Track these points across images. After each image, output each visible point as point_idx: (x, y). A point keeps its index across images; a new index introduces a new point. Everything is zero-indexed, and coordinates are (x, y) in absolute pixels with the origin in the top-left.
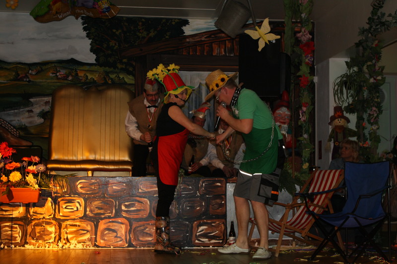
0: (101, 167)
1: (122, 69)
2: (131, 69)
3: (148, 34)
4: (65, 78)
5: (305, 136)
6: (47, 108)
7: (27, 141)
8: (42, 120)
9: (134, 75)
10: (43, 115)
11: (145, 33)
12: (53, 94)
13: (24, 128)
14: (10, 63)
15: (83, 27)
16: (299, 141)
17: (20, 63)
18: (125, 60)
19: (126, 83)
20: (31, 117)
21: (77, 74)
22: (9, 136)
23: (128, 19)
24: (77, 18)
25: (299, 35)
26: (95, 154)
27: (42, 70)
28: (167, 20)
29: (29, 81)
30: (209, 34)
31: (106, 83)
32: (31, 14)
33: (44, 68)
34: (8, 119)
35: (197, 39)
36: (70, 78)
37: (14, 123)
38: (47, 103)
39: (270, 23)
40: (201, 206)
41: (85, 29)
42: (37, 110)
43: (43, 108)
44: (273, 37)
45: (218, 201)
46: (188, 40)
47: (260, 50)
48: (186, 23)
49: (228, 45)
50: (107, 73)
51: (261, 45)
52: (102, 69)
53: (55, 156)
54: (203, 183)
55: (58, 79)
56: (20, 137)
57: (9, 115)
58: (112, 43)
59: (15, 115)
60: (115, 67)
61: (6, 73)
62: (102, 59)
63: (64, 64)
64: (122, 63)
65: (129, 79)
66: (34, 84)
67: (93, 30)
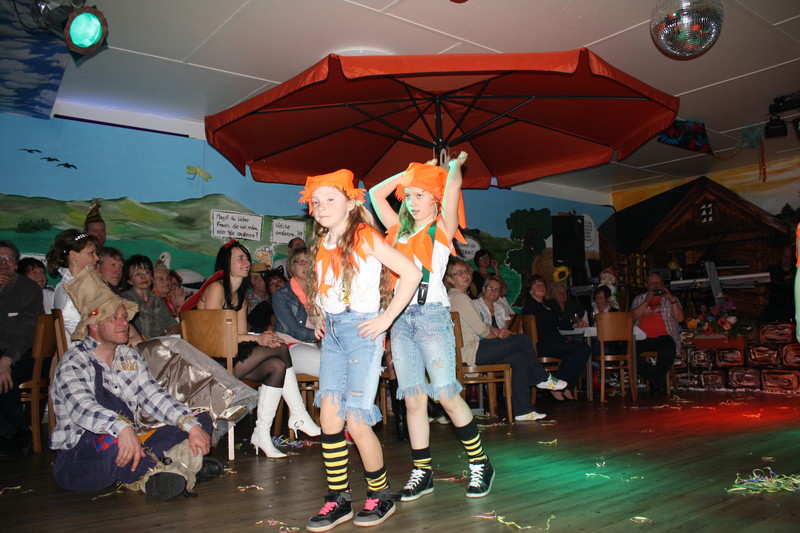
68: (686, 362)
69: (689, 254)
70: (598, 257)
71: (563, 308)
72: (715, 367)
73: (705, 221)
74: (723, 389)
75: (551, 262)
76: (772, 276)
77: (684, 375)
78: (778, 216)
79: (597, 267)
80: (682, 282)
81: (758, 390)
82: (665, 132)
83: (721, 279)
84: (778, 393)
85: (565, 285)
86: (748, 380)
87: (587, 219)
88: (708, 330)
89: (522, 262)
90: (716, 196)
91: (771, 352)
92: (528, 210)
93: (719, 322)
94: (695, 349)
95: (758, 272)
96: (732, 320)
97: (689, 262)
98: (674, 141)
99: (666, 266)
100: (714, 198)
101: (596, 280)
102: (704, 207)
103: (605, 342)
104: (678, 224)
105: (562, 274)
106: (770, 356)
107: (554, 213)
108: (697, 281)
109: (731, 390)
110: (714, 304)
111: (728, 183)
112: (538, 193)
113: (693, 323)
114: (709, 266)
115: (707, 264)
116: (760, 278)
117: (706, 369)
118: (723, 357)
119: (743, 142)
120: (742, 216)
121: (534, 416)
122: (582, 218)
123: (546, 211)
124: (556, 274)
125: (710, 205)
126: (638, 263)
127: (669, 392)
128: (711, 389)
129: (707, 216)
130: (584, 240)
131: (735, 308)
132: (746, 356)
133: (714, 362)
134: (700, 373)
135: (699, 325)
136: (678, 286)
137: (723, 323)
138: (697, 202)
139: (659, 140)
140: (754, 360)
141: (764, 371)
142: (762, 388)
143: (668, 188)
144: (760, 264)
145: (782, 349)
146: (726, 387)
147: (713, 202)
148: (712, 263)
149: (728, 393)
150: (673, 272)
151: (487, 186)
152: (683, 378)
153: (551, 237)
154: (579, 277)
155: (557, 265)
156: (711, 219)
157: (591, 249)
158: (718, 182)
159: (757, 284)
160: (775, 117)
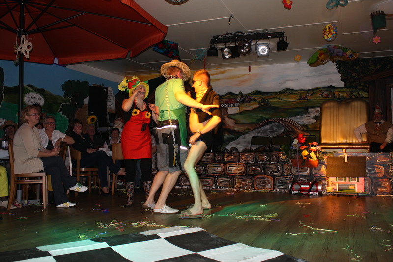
0: (351, 146)
1: (360, 89)
2: (366, 89)
3: (375, 68)
4: (327, 96)
6: (318, 114)
7: (308, 132)
8: (315, 121)
9: (368, 92)
10: (316, 118)
11: (374, 67)
12: (321, 106)
13: (305, 126)
14: (296, 91)
15: (336, 67)
17: (302, 90)
18: (362, 84)
19: (363, 97)
20: (309, 119)
21: (334, 94)
22: (298, 130)
23: (363, 59)
24: (333, 63)
26: (347, 139)
27: (314, 93)
28: (388, 57)
29: (307, 100)
31: (351, 98)
32: (307, 63)
33: (315, 92)
34: (297, 121)
36: (330, 96)
37: (300, 123)
38: (317, 111)
41: (337, 68)
42: (312, 115)
43: (316, 114)
50: (352, 92)
52: (348, 90)
53: (323, 141)
55: (323, 97)
56: (304, 131)
57: (297, 119)
58: (353, 75)
59: (301, 118)
60: (356, 88)
61: (295, 96)
62: (348, 84)
63: (326, 89)
64: (360, 85)
65: (365, 95)
66: (310, 101)
67: (342, 68)
70: (114, 112)
71: (92, 138)
74: (177, 187)
75: (87, 112)
79: (113, 117)
82: (157, 45)
85: (95, 126)
87: (110, 89)
89: (69, 111)
92: (76, 81)
98: (161, 51)
105: (93, 120)
106: (201, 169)
107: (91, 84)
109: (180, 187)
112: (82, 71)
119: (196, 57)
121: (69, 204)
122: (107, 88)
123: (86, 83)
124: (89, 120)
130: (107, 102)
139: (153, 49)
143: (155, 77)
145: (206, 166)
151: (52, 63)
153: (88, 98)
154: (102, 122)
155: (90, 114)
157: (111, 107)
160: (213, 46)
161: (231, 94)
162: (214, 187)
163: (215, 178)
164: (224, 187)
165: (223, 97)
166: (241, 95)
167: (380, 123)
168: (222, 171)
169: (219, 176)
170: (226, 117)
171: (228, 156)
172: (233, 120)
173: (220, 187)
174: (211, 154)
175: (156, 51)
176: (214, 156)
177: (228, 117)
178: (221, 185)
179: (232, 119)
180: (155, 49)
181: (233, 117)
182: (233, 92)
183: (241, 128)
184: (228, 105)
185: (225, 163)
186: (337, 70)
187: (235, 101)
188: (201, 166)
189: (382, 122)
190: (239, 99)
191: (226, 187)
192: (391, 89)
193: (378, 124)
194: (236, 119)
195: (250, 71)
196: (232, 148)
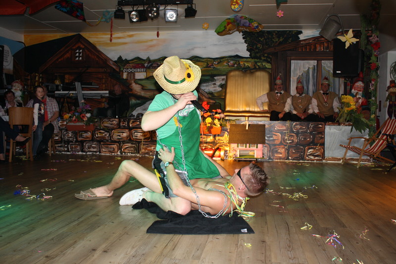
0: (253, 114)
1: (264, 60)
2: (269, 60)
3: (279, 40)
4: (233, 65)
5: (373, 98)
6: (223, 82)
7: (212, 100)
8: (221, 89)
9: (271, 64)
10: (222, 86)
11: (277, 39)
12: (227, 75)
13: (211, 93)
14: (204, 58)
15: (242, 37)
16: (369, 101)
17: (209, 58)
18: (266, 55)
19: (266, 68)
20: (215, 87)
21: (239, 63)
22: (204, 98)
23: (267, 31)
24: (240, 33)
25: (370, 38)
26: (249, 107)
27: (221, 62)
28: (290, 31)
29: (214, 68)
30: (315, 39)
31: (255, 68)
32: (215, 31)
33: (222, 60)
34: (203, 88)
35: (307, 42)
36: (236, 66)
37: (206, 90)
38: (223, 79)
39: (353, 31)
40: (310, 138)
41: (244, 38)
42: (218, 83)
43: (222, 82)
44: (355, 40)
45: (320, 135)
46: (302, 43)
47: (346, 48)
48: (301, 32)
49: (326, 45)
50: (256, 63)
51: (347, 45)
52: (253, 60)
53: (228, 109)
54: (311, 125)
55: (229, 66)
56: (209, 98)
58: (259, 46)
59: (207, 86)
60: (261, 59)
61: (202, 64)
62: (253, 55)
63: (232, 58)
64: (264, 56)
65: (268, 66)
66: (217, 69)
67: (248, 38)
68: (61, 138)
69: (67, 76)
70: (12, 73)
72: (77, 141)
73: (77, 59)
74: (80, 153)
76: (109, 93)
77: (60, 145)
78: (115, 62)
79: (11, 79)
80: (62, 92)
81: (98, 153)
82: (59, 3)
83: (83, 92)
84: (108, 154)
86: (94, 148)
87: (6, 48)
88: (75, 120)
90: (85, 46)
91: (106, 133)
93: (81, 116)
94: (67, 130)
95: (102, 90)
96: (88, 115)
97: (67, 81)
98: (64, 10)
99: (53, 82)
100: (83, 47)
101: (9, 87)
102: (78, 51)
103: (13, 125)
104: (62, 59)
106: (105, 135)
108: (71, 92)
109: (84, 153)
110: (79, 106)
111: (92, 40)
113: (67, 116)
114: (78, 85)
115: (76, 83)
116: (103, 93)
117: (72, 142)
118: (81, 135)
119: (102, 18)
120: (97, 59)
122: (3, 47)
125: (81, 51)
126: (37, 79)
127: (50, 155)
128: (74, 153)
129: (79, 57)
130: (3, 61)
131: (90, 109)
132: (93, 135)
133: (76, 138)
134: (69, 144)
135: (70, 117)
136: (59, 94)
137: (83, 116)
138: (74, 48)
139: (56, 7)
140: (97, 137)
141: (102, 143)
142: (100, 152)
143: (59, 38)
144: (104, 86)
145: (111, 131)
146: (82, 151)
147: (83, 49)
148: (79, 83)
149: (82, 155)
150: (57, 86)
152: (59, 147)
156: (81, 58)
157: (8, 67)
158: (87, 38)
159: (102, 97)
160: (120, 8)
161: (138, 58)
162: (119, 153)
163: (120, 144)
164: (129, 153)
165: (130, 62)
166: (149, 60)
167: (281, 93)
168: (127, 137)
169: (124, 142)
170: (133, 82)
171: (133, 122)
172: (140, 86)
173: (125, 153)
174: (117, 120)
175: (58, 9)
176: (120, 122)
177: (135, 82)
178: (126, 151)
179: (139, 84)
180: (58, 7)
181: (140, 82)
182: (141, 57)
183: (148, 93)
184: (135, 70)
185: (130, 129)
186: (244, 40)
187: (143, 67)
188: (106, 132)
189: (282, 92)
190: (147, 64)
191: (132, 153)
192: (292, 61)
193: (279, 94)
194: (143, 84)
195: (158, 36)
196: (138, 114)
